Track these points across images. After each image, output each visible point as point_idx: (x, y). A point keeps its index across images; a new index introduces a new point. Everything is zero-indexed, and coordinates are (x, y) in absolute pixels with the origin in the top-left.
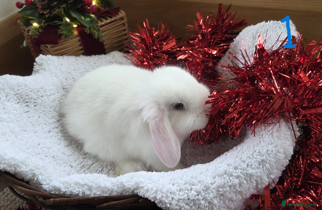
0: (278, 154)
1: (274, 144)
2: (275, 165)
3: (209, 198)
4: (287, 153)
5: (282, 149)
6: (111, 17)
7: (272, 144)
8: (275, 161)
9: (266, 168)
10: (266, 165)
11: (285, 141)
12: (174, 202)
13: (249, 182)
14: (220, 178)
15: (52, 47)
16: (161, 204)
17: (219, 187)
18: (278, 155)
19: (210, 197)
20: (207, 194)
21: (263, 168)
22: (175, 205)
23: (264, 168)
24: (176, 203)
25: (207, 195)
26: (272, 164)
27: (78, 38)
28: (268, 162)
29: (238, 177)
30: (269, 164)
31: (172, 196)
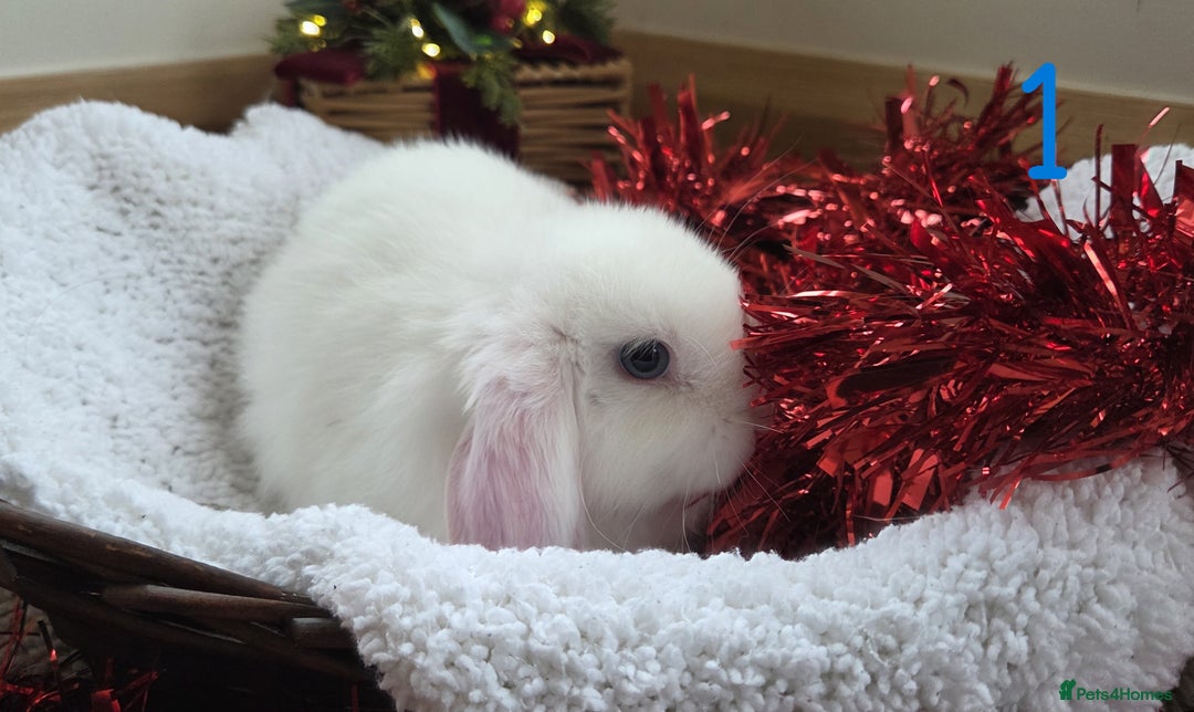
0: (1097, 608)
1: (1083, 550)
2: (1061, 664)
3: (631, 688)
4: (1155, 627)
5: (1126, 591)
6: (573, 64)
7: (1072, 546)
8: (1072, 639)
9: (1001, 655)
10: (1010, 636)
11: (1154, 562)
12: (440, 640)
13: (884, 687)
14: (728, 610)
15: (326, 96)
16: (376, 642)
17: (707, 652)
18: (1092, 614)
19: (642, 682)
20: (634, 663)
21: (985, 645)
22: (440, 659)
23: (994, 650)
24: (453, 646)
25: (630, 670)
26: (1044, 642)
27: (428, 97)
28: (1022, 619)
29: (825, 636)
30: (1030, 643)
31: (447, 608)
